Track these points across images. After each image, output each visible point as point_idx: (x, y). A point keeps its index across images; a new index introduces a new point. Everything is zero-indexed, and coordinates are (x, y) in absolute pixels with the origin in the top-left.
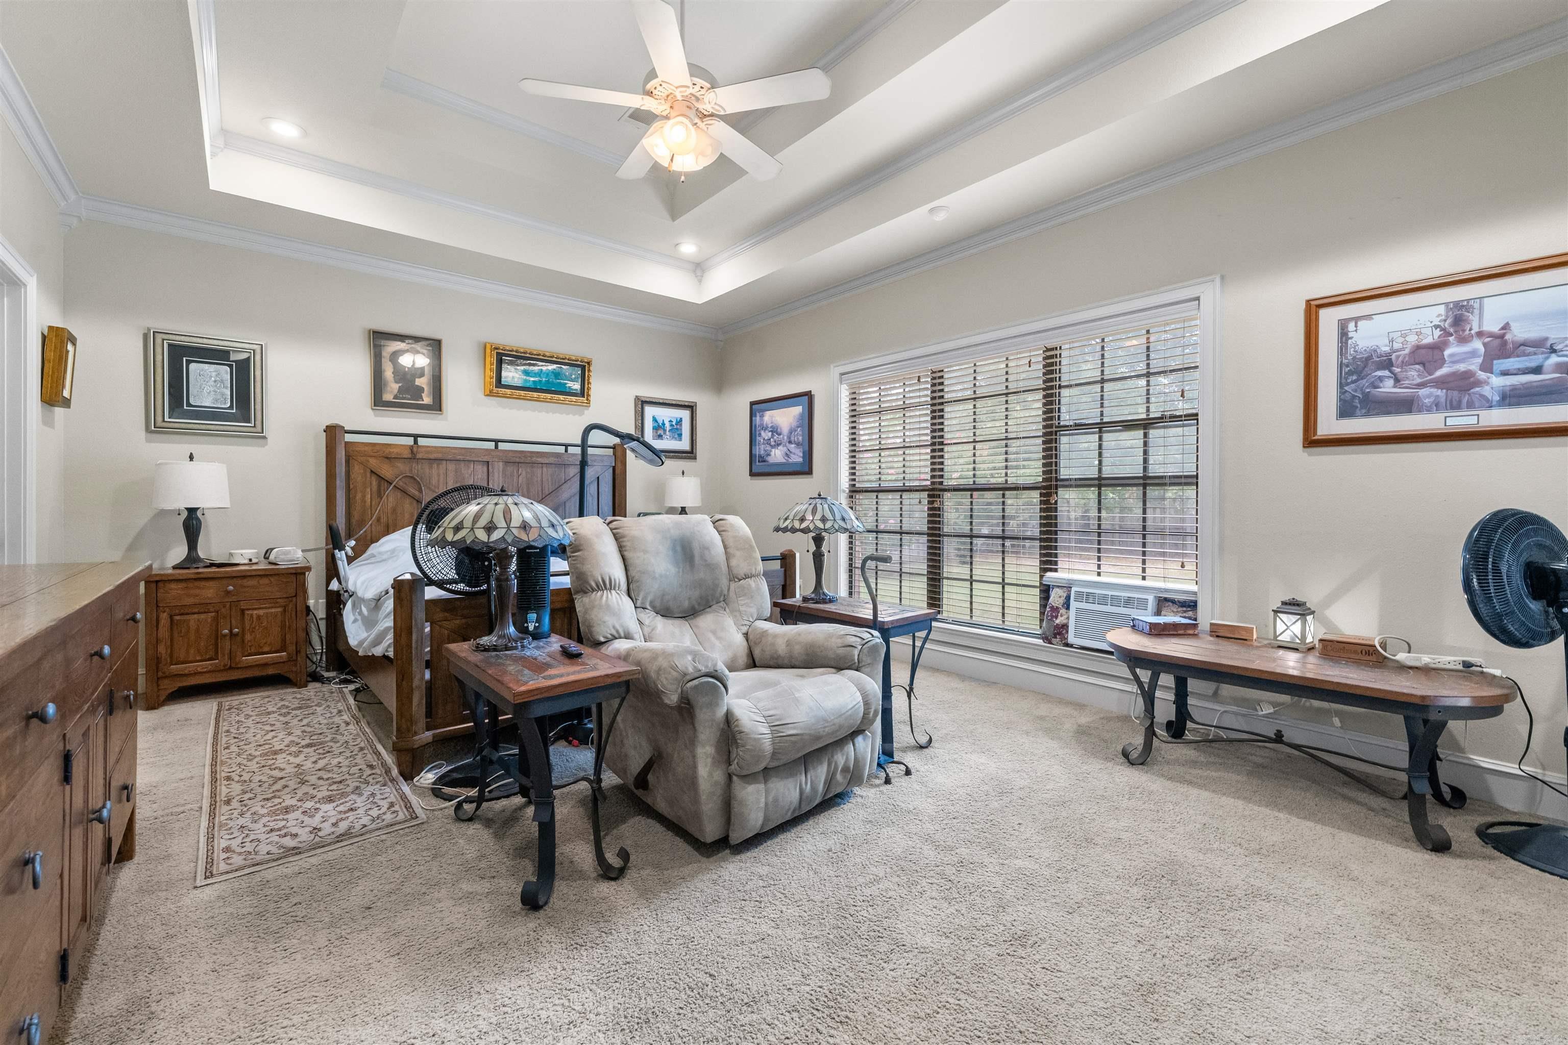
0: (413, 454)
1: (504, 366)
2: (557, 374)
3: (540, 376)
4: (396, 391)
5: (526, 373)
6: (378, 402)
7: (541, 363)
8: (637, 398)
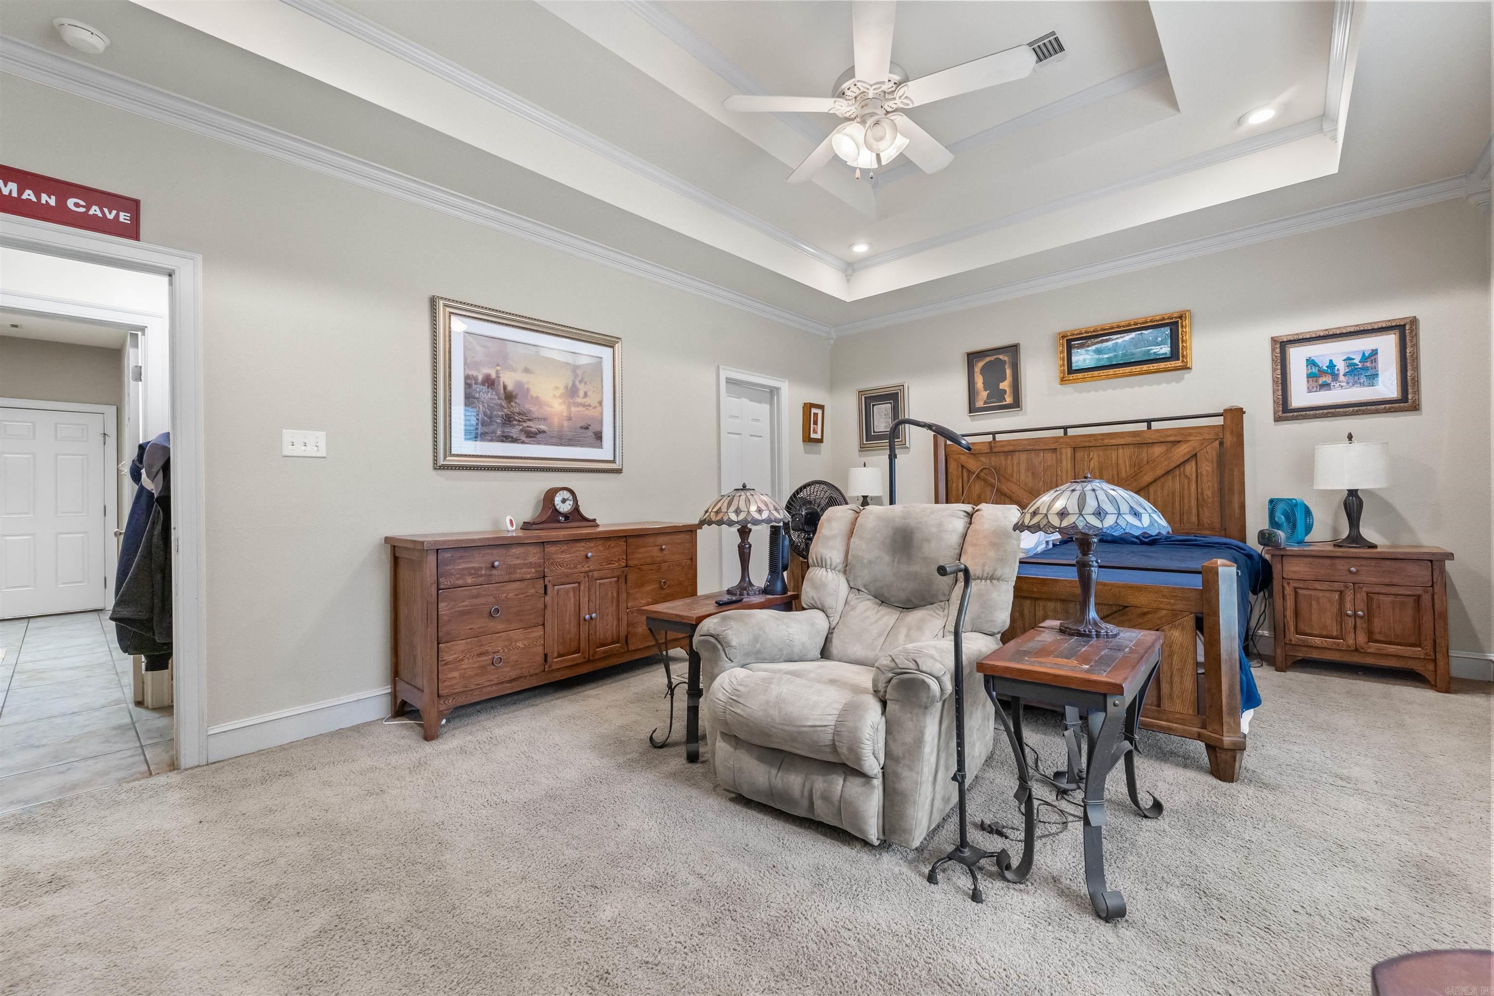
0: (993, 449)
1: (1074, 351)
2: (1135, 343)
3: (1115, 351)
4: (985, 398)
5: (1098, 352)
6: (972, 409)
7: (1115, 337)
8: (1274, 340)
